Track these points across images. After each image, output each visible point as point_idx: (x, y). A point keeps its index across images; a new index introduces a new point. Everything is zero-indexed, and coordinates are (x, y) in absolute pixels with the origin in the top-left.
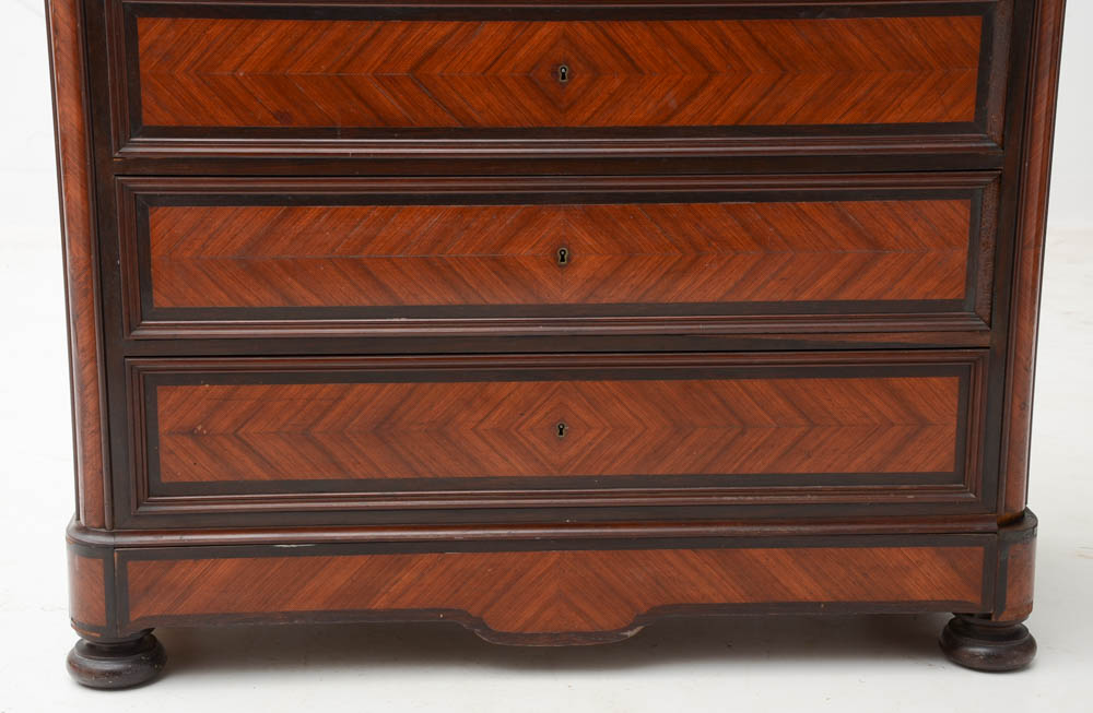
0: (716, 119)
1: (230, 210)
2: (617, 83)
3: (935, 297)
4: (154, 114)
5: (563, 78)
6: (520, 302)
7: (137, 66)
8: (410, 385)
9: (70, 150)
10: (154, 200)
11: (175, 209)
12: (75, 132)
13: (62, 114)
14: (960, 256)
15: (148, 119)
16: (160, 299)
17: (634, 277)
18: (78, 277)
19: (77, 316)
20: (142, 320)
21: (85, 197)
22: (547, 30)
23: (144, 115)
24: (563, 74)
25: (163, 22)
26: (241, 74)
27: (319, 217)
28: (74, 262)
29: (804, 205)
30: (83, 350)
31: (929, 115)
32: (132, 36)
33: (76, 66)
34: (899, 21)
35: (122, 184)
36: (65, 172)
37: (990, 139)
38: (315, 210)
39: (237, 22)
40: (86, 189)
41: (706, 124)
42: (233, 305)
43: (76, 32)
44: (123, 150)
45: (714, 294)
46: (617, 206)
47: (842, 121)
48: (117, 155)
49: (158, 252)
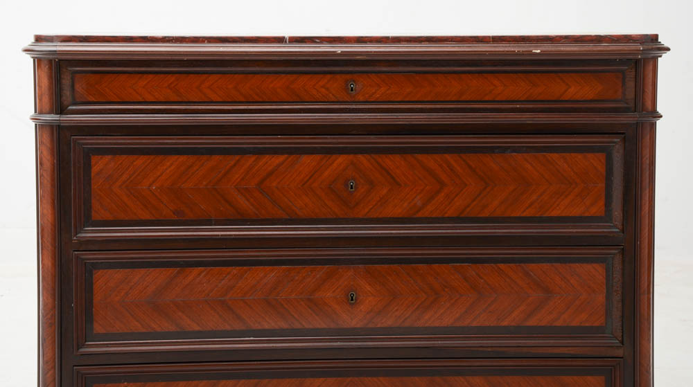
0: (446, 213)
1: (143, 271)
2: (385, 191)
3: (587, 325)
4: (99, 212)
5: (352, 188)
6: (325, 326)
7: (90, 184)
8: (256, 381)
9: (46, 235)
10: (96, 266)
11: (110, 271)
12: (50, 225)
13: (43, 214)
14: (601, 298)
15: (96, 216)
16: (98, 328)
17: (397, 310)
18: (47, 315)
19: (44, 340)
20: (86, 342)
21: (54, 265)
22: (341, 160)
23: (93, 213)
24: (352, 186)
25: (107, 158)
26: (154, 188)
27: (199, 274)
28: (45, 305)
29: (502, 266)
30: (47, 363)
31: (577, 211)
32: (88, 166)
33: (53, 186)
34: (555, 156)
35: (77, 257)
36: (42, 249)
37: (615, 227)
38: (196, 270)
39: (152, 157)
40: (55, 260)
41: (440, 216)
42: (144, 330)
43: (53, 165)
44: (79, 235)
45: (447, 321)
46: (386, 266)
47: (524, 214)
48: (75, 238)
49: (98, 297)
